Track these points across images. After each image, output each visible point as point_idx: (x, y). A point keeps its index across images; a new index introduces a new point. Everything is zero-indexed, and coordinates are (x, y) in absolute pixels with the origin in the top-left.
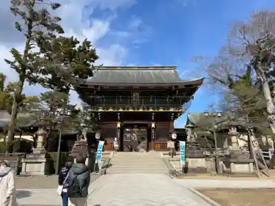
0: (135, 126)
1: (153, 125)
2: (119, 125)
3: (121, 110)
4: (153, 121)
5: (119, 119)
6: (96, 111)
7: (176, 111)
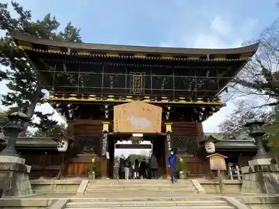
1: (169, 128)
2: (106, 128)
5: (107, 117)
6: (63, 99)
7: (209, 103)
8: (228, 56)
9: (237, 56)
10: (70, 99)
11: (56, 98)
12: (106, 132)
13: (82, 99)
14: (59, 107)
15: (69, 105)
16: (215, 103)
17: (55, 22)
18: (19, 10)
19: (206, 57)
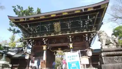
0: (59, 49)
3: (46, 36)
4: (71, 43)
5: (45, 43)
6: (28, 38)
7: (90, 31)
8: (94, 8)
9: (100, 6)
10: (30, 38)
11: (26, 38)
13: (35, 37)
14: (27, 41)
15: (30, 40)
16: (93, 31)
17: (32, 8)
18: (19, 7)
19: (82, 10)
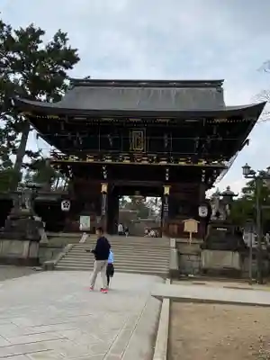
0: (137, 192)
1: (167, 190)
2: (104, 188)
3: (109, 161)
4: (167, 183)
5: (105, 177)
6: (63, 160)
12: (104, 193)
14: (60, 168)
15: (69, 166)
